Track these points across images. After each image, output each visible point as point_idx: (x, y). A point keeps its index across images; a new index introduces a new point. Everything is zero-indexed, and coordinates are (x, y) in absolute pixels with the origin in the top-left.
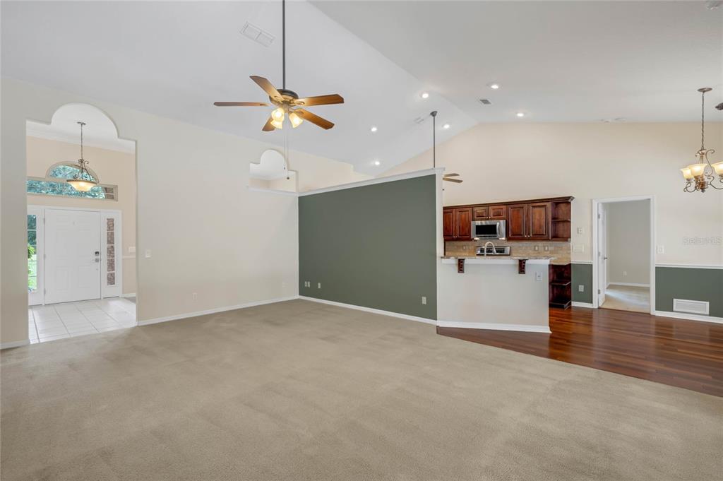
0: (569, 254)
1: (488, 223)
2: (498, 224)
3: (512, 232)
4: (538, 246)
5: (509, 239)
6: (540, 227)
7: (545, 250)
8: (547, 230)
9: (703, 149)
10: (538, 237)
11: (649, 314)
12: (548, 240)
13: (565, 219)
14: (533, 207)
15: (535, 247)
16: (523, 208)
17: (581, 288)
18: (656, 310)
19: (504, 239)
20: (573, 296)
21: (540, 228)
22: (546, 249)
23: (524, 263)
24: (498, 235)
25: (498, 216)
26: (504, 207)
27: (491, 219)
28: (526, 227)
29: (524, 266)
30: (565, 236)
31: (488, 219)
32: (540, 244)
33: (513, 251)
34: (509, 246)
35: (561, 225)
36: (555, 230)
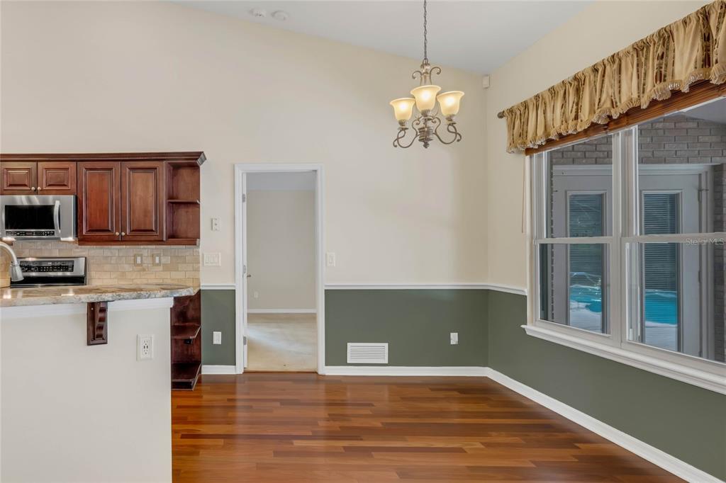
0: (197, 270)
1: (36, 200)
2: (57, 204)
3: (89, 224)
4: (141, 256)
5: (82, 240)
6: (146, 213)
7: (154, 264)
8: (158, 221)
9: (427, 64)
10: (141, 235)
11: (316, 373)
12: (159, 242)
13: (190, 200)
14: (132, 169)
15: (135, 256)
16: (111, 169)
17: (217, 338)
18: (326, 365)
19: (71, 239)
20: (204, 355)
21: (145, 216)
22: (157, 260)
23: (104, 310)
24: (58, 231)
25: (58, 186)
26: (73, 165)
27: (43, 192)
28: (117, 214)
29: (103, 320)
30: (190, 235)
31: (36, 192)
32: (146, 250)
33: (92, 267)
34: (85, 257)
35: (182, 212)
36: (173, 223)
